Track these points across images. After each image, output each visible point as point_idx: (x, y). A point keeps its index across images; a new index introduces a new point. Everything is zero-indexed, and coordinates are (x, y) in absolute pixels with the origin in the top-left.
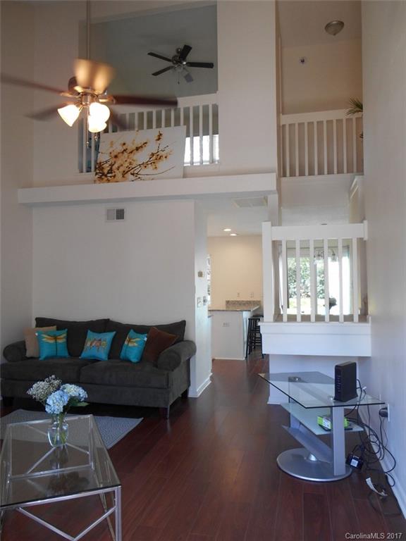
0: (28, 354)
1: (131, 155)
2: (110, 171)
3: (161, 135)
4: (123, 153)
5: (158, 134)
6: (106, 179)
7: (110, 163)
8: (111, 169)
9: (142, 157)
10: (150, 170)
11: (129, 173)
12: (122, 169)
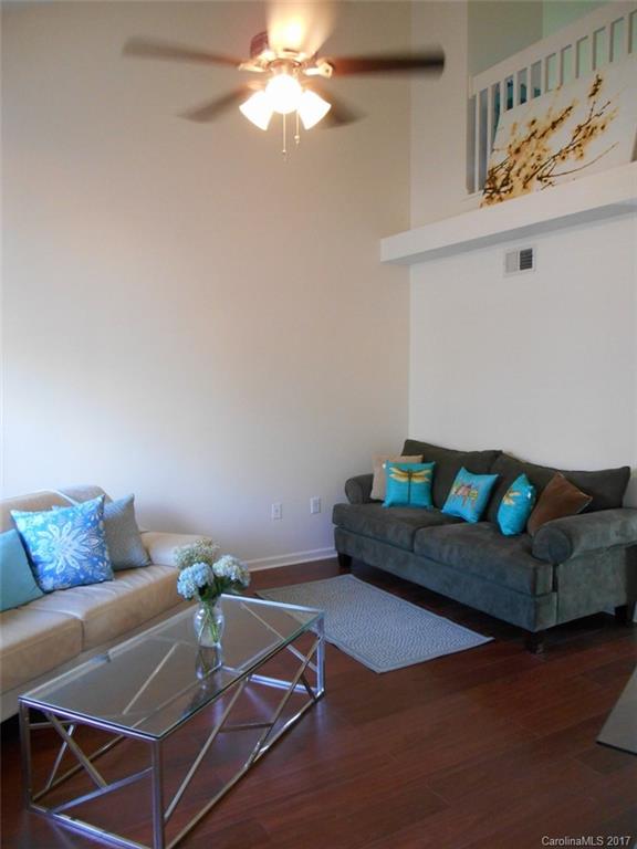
0: (374, 495)
1: (542, 141)
2: (506, 182)
3: (599, 81)
4: (529, 140)
5: (594, 81)
6: (498, 197)
7: (506, 166)
8: (507, 178)
9: (560, 139)
10: (571, 161)
11: (535, 177)
12: (522, 175)
